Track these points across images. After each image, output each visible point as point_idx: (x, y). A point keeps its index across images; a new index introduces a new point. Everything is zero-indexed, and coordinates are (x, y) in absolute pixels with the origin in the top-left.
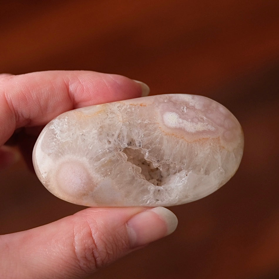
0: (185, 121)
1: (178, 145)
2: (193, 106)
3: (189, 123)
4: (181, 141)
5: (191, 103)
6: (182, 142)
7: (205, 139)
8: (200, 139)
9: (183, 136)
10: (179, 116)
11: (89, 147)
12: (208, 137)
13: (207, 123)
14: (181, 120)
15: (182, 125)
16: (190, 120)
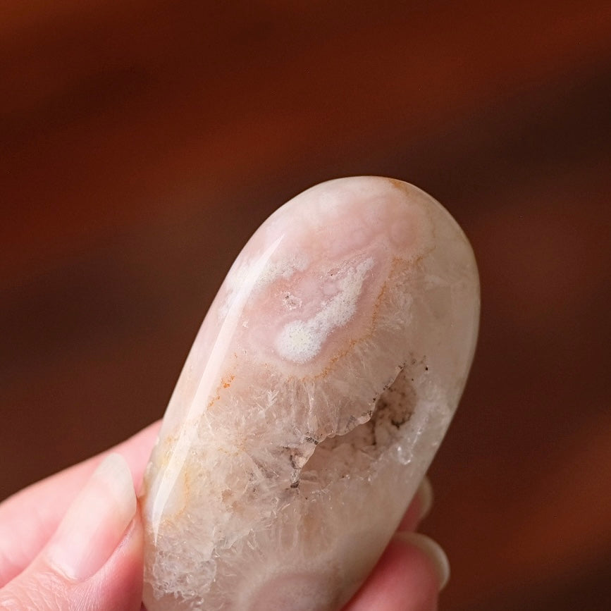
0: (320, 315)
1: (363, 362)
2: (295, 274)
3: (328, 308)
4: (357, 349)
5: (284, 275)
6: (361, 349)
7: (382, 293)
8: (377, 306)
9: (350, 341)
10: (300, 321)
11: (253, 548)
12: (382, 284)
13: (351, 269)
14: (312, 323)
15: (326, 327)
16: (324, 304)
